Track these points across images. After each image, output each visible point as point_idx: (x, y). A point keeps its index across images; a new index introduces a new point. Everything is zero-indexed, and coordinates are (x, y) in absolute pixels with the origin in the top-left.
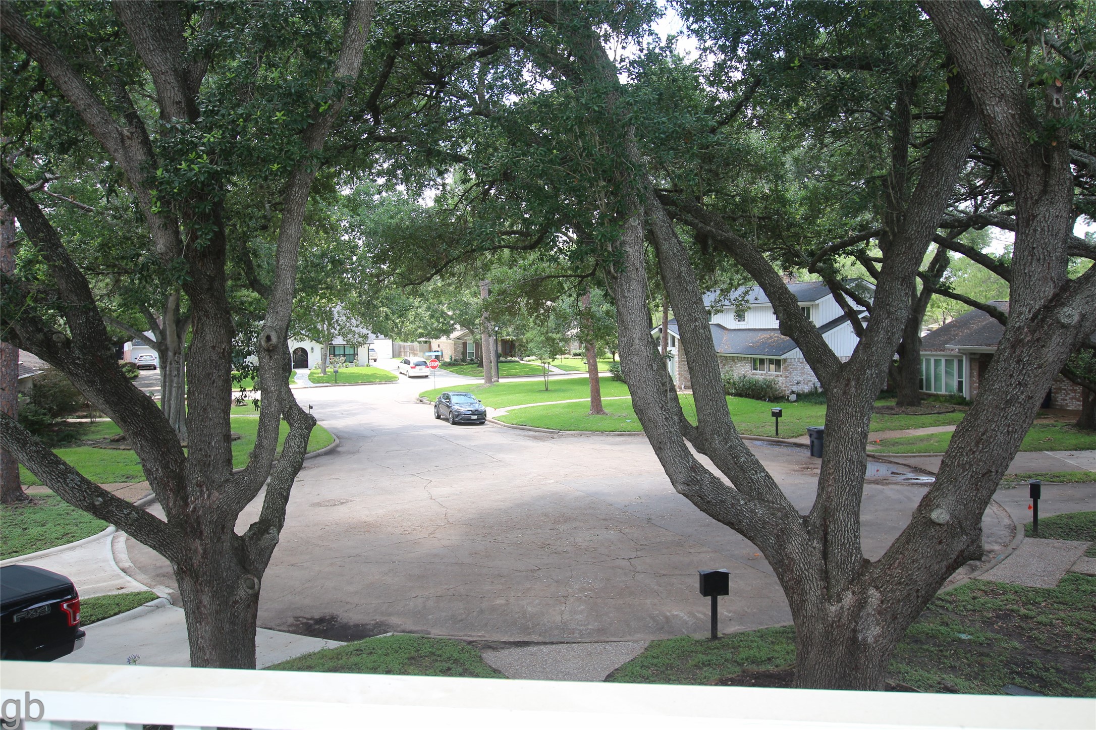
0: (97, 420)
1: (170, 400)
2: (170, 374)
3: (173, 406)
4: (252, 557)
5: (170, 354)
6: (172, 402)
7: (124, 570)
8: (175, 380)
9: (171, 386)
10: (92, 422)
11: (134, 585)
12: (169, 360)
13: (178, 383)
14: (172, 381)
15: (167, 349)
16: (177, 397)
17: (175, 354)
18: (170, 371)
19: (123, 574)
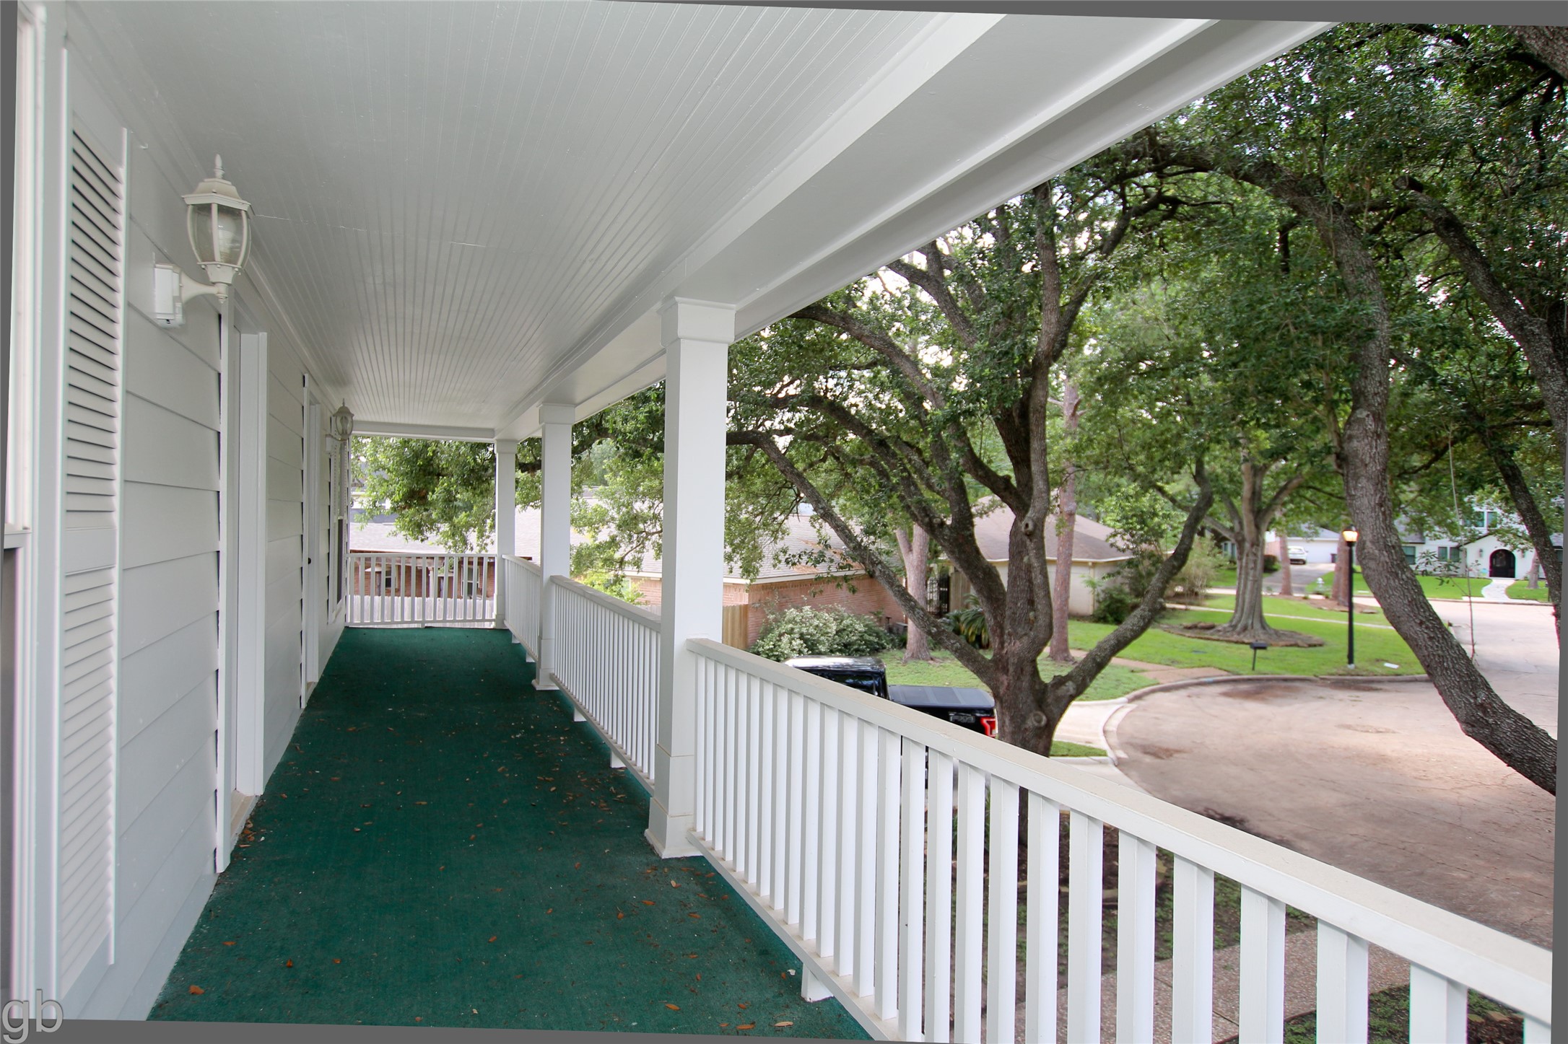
0: (1192, 608)
1: (1244, 593)
2: (1247, 567)
3: (1247, 600)
4: (1049, 700)
5: (1247, 545)
6: (1247, 596)
7: (1105, 732)
8: (1251, 572)
9: (1246, 579)
10: (1186, 610)
11: (1101, 743)
12: (1246, 552)
13: (1254, 576)
14: (1247, 574)
15: (1243, 540)
16: (1252, 592)
17: (1252, 545)
18: (1247, 563)
19: (1102, 733)
